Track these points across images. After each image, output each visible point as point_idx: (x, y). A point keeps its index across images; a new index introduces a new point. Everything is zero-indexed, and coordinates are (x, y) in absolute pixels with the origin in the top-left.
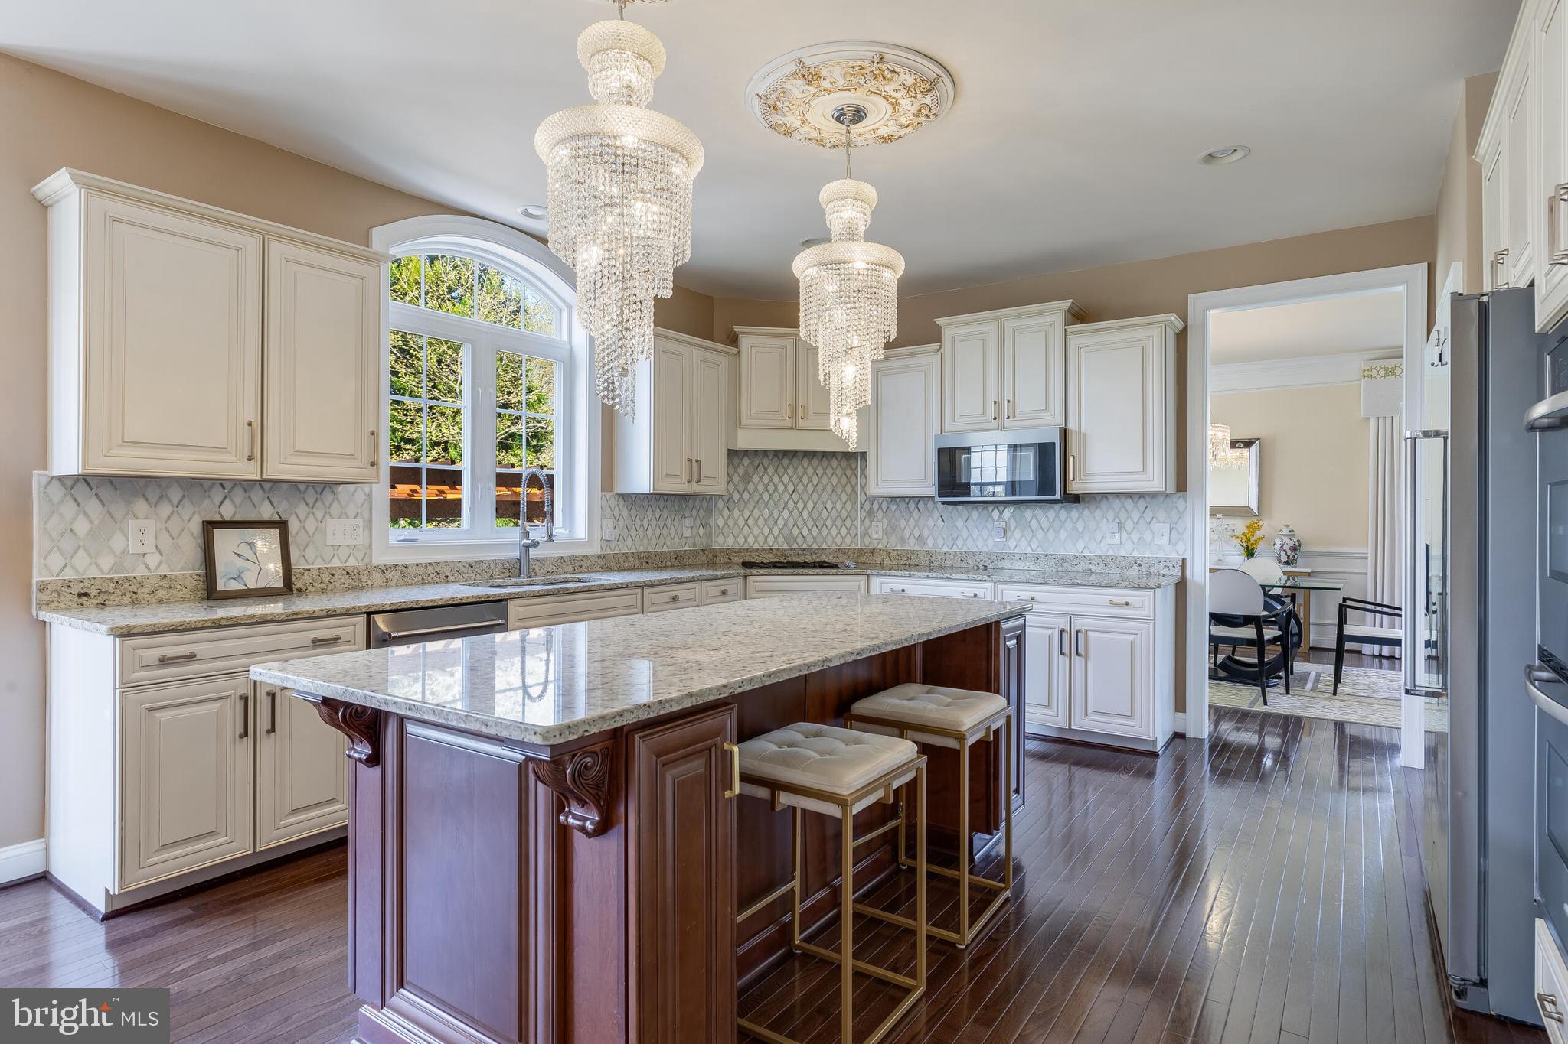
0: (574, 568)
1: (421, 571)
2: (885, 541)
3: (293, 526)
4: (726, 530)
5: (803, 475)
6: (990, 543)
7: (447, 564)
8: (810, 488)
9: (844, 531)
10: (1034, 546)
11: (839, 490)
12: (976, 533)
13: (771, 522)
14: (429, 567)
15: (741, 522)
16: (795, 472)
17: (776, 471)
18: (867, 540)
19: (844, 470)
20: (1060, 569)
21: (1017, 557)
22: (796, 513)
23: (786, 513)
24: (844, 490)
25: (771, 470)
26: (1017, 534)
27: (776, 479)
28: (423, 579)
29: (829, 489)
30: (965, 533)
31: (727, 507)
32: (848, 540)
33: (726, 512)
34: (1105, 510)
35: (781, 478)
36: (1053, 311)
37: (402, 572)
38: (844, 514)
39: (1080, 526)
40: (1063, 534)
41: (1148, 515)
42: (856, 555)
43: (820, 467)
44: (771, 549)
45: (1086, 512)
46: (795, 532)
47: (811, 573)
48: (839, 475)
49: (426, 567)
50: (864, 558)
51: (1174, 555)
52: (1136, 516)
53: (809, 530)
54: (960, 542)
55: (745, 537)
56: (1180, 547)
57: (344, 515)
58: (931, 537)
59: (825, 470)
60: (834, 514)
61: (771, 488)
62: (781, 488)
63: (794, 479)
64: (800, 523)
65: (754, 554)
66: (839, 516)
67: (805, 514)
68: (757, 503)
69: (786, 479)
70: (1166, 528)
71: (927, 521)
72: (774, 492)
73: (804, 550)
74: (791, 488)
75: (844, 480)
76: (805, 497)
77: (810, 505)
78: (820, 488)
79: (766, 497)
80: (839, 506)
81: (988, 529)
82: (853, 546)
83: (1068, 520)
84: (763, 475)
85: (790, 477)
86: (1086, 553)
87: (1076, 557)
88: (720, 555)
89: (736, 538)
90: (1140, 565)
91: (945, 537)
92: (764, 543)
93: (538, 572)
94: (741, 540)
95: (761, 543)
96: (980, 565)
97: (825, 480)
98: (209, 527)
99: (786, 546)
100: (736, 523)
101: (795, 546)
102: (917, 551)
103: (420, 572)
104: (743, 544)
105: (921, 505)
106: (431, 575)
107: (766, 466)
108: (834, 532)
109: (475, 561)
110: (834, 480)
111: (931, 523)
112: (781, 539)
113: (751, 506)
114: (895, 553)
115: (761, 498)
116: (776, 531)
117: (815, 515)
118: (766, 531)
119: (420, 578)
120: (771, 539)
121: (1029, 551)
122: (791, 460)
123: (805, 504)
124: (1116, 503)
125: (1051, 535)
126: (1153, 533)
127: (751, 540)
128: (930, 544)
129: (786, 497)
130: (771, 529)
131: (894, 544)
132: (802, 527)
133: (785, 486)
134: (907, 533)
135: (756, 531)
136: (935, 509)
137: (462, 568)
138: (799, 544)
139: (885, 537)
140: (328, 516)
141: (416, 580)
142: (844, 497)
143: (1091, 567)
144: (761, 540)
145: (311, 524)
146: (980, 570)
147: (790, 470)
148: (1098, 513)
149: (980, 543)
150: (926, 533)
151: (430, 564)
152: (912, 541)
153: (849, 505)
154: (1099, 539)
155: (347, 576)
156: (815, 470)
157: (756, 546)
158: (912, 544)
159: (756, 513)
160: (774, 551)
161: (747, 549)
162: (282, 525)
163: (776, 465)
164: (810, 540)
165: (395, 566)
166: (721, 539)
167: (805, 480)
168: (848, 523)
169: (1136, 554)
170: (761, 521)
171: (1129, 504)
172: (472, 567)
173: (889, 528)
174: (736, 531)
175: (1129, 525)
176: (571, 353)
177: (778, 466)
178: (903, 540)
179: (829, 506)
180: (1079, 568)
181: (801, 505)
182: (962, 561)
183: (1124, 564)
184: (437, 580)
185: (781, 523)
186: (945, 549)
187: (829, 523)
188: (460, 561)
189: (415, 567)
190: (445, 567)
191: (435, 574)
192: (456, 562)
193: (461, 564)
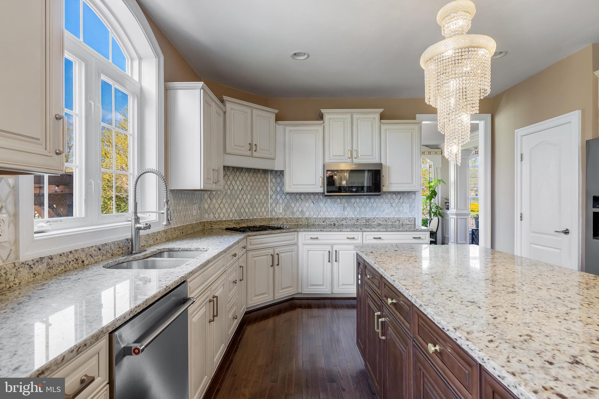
1: (64, 259)
2: (284, 214)
4: (209, 211)
5: (246, 181)
6: (336, 213)
7: (83, 250)
8: (249, 188)
9: (263, 209)
10: (356, 215)
11: (261, 189)
12: (329, 209)
13: (231, 206)
14: (71, 256)
15: (217, 206)
16: (242, 179)
17: (233, 178)
18: (274, 213)
19: (263, 179)
20: (367, 224)
21: (349, 219)
22: (242, 201)
23: (238, 201)
24: (263, 189)
25: (231, 178)
26: (348, 209)
27: (233, 183)
28: (65, 267)
29: (257, 189)
30: (324, 209)
31: (210, 198)
32: (265, 214)
33: (209, 201)
34: (385, 198)
35: (236, 182)
36: (375, 113)
37: (48, 264)
38: (263, 201)
39: (375, 205)
40: (368, 209)
41: (401, 201)
42: (269, 221)
43: (253, 177)
44: (232, 220)
45: (377, 200)
46: (242, 210)
47: (275, 232)
48: (261, 182)
49: (67, 256)
50: (273, 222)
51: (411, 216)
52: (397, 201)
53: (249, 209)
54: (322, 213)
55: (219, 214)
56: (413, 213)
58: (307, 211)
59: (255, 179)
60: (259, 200)
61: (231, 187)
62: (236, 188)
63: (242, 183)
64: (244, 206)
65: (224, 223)
66: (261, 202)
67: (247, 201)
68: (225, 195)
69: (238, 183)
70: (409, 205)
71: (305, 204)
72: (232, 190)
73: (247, 219)
74: (240, 188)
75: (263, 184)
76: (247, 192)
77: (249, 196)
78: (253, 188)
79: (229, 192)
80: (261, 197)
81: (335, 207)
82: (267, 217)
83: (370, 203)
84: (227, 180)
85: (240, 182)
86: (377, 216)
87: (374, 218)
88: (206, 225)
89: (214, 214)
90: (399, 221)
91: (314, 211)
92: (228, 217)
94: (217, 216)
95: (227, 217)
96: (332, 223)
97: (255, 184)
99: (238, 218)
100: (214, 207)
101: (242, 218)
102: (301, 218)
103: (63, 262)
104: (218, 218)
105: (302, 196)
106: (72, 262)
107: (229, 176)
108: (259, 210)
109: (102, 245)
110: (259, 184)
111: (307, 205)
112: (236, 215)
113: (221, 197)
114: (290, 219)
115: (226, 193)
116: (234, 210)
117: (251, 202)
118: (229, 210)
119: (63, 267)
120: (231, 215)
121: (353, 216)
122: (240, 173)
123: (247, 196)
124: (389, 196)
125: (363, 209)
126: (403, 208)
127: (222, 215)
128: (307, 215)
129: (238, 192)
130: (231, 209)
131: (289, 215)
132: (246, 208)
133: (238, 186)
134: (295, 209)
135: (224, 210)
136: (310, 199)
137: (93, 251)
138: (244, 217)
139: (283, 211)
141: (60, 269)
142: (263, 193)
143: (380, 222)
144: (227, 215)
146: (332, 226)
147: (240, 178)
148: (382, 200)
149: (331, 213)
150: (305, 209)
151: (71, 252)
152: (298, 213)
153: (265, 197)
154: (382, 211)
156: (251, 178)
157: (224, 219)
158: (298, 215)
159: (224, 201)
160: (234, 221)
161: (221, 221)
163: (233, 175)
164: (249, 214)
165: (42, 259)
166: (206, 216)
167: (247, 183)
168: (265, 205)
169: (397, 216)
170: (227, 205)
171: (394, 196)
172: (100, 250)
173: (286, 207)
174: (214, 211)
175: (394, 205)
176: (141, 91)
177: (235, 175)
178: (293, 213)
179: (257, 197)
180: (375, 223)
181: (245, 197)
182: (324, 222)
183: (393, 221)
184: (76, 266)
185: (236, 206)
186: (315, 216)
187: (257, 205)
188: (92, 247)
189: (58, 257)
190: (82, 253)
191: (75, 260)
192: (89, 248)
193: (93, 249)
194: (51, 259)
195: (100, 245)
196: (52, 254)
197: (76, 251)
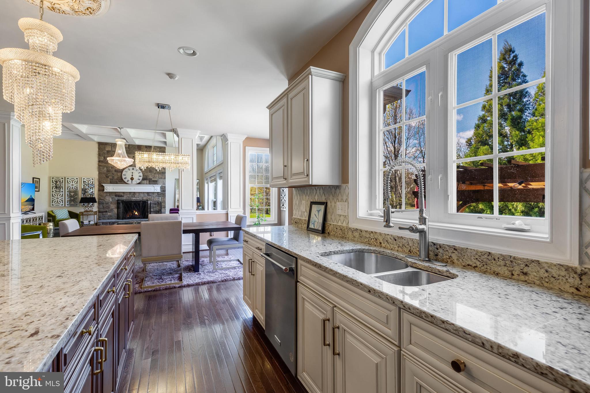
0: (511, 271)
1: (368, 235)
3: (329, 204)
7: (381, 234)
14: (372, 234)
28: (369, 241)
37: (360, 234)
49: (370, 234)
57: (342, 200)
93: (455, 261)
98: (312, 203)
106: (372, 240)
109: (398, 237)
119: (367, 240)
137: (389, 239)
140: (337, 201)
145: (333, 204)
151: (372, 232)
155: (341, 231)
162: (325, 204)
165: (357, 229)
172: (396, 240)
184: (376, 244)
188: (388, 234)
189: (365, 232)
190: (379, 236)
191: (375, 239)
192: (385, 234)
193: (388, 237)
194: (361, 232)
195: (396, 236)
196: (362, 229)
197: (376, 233)
